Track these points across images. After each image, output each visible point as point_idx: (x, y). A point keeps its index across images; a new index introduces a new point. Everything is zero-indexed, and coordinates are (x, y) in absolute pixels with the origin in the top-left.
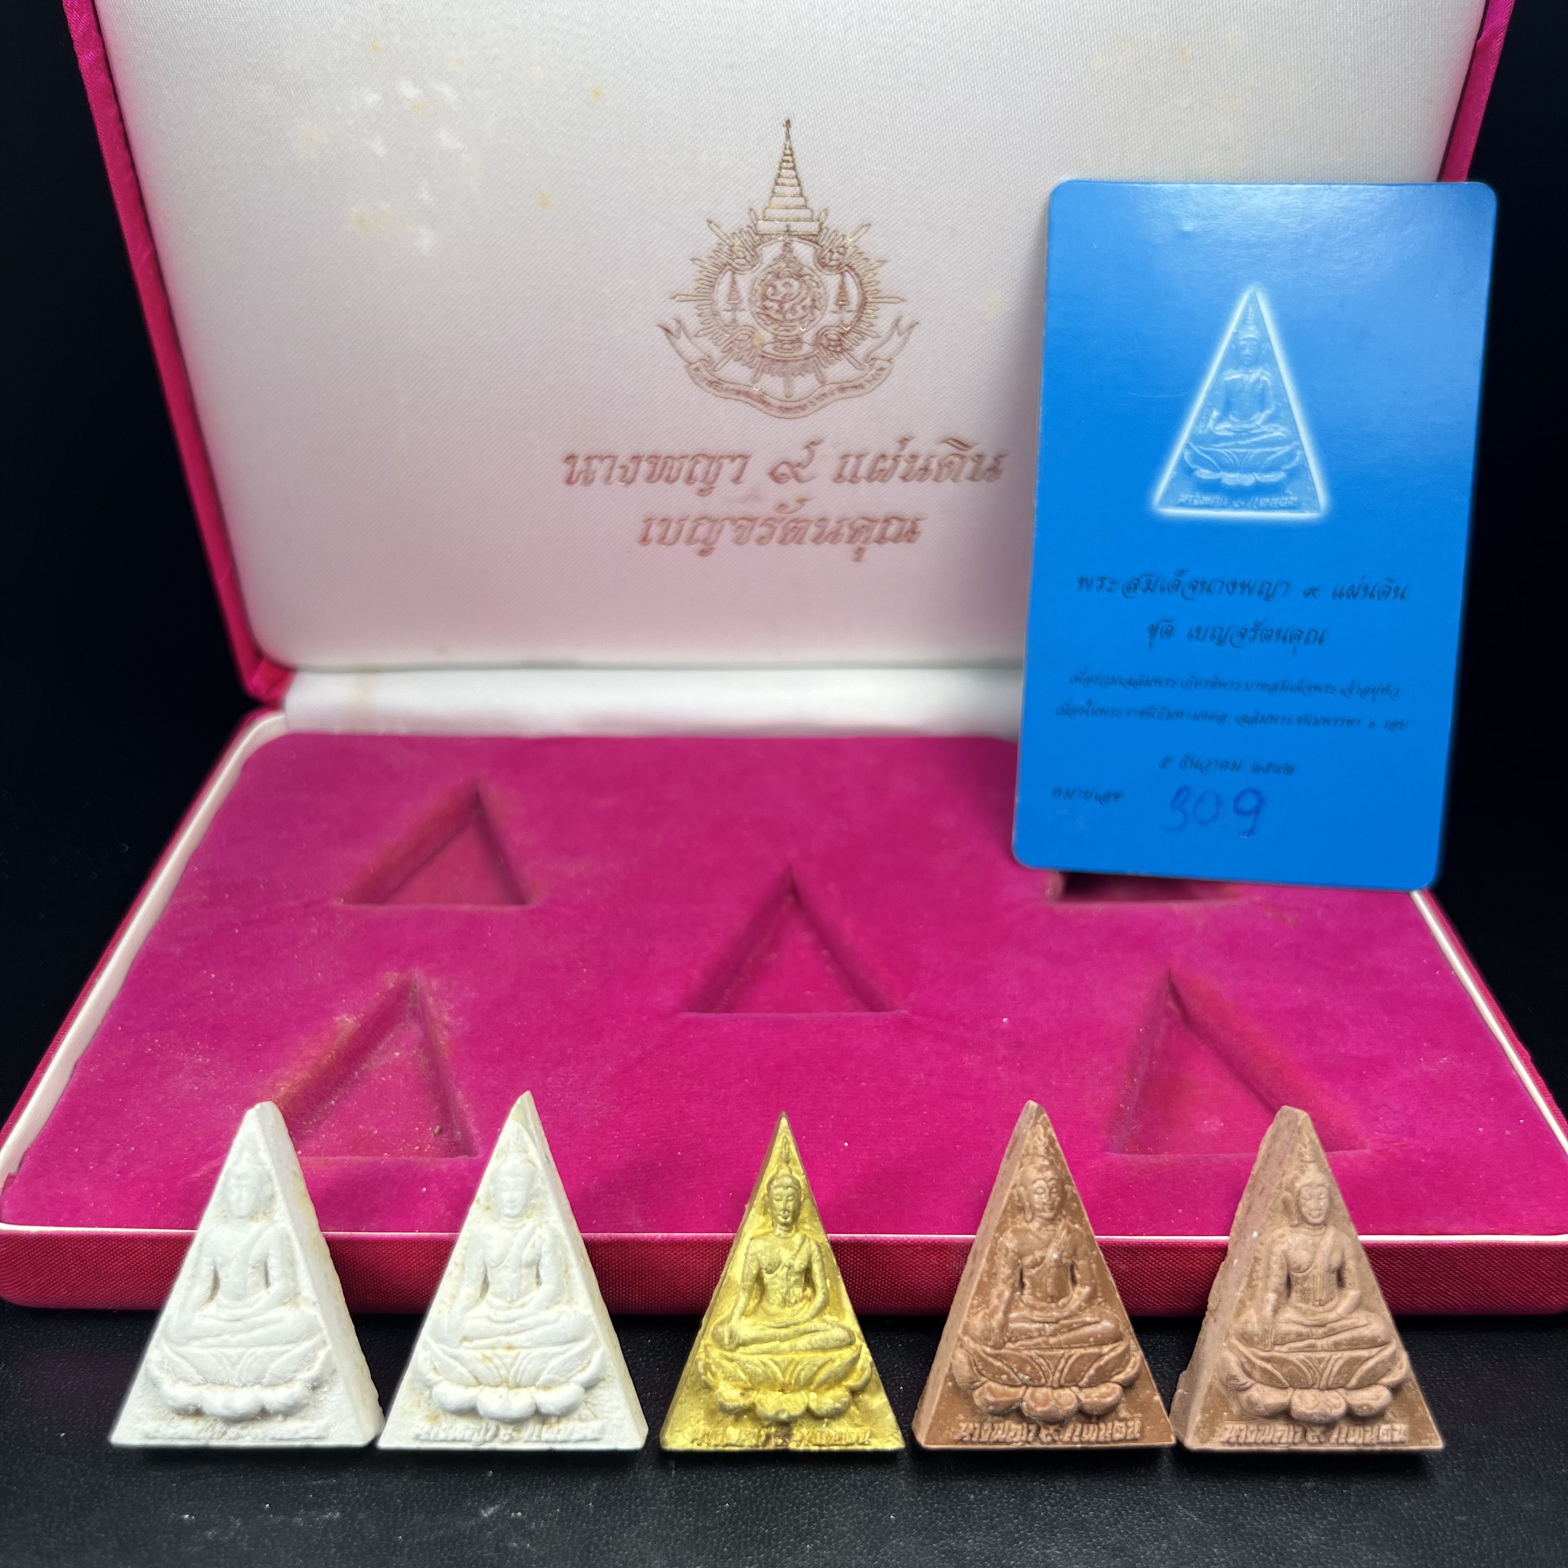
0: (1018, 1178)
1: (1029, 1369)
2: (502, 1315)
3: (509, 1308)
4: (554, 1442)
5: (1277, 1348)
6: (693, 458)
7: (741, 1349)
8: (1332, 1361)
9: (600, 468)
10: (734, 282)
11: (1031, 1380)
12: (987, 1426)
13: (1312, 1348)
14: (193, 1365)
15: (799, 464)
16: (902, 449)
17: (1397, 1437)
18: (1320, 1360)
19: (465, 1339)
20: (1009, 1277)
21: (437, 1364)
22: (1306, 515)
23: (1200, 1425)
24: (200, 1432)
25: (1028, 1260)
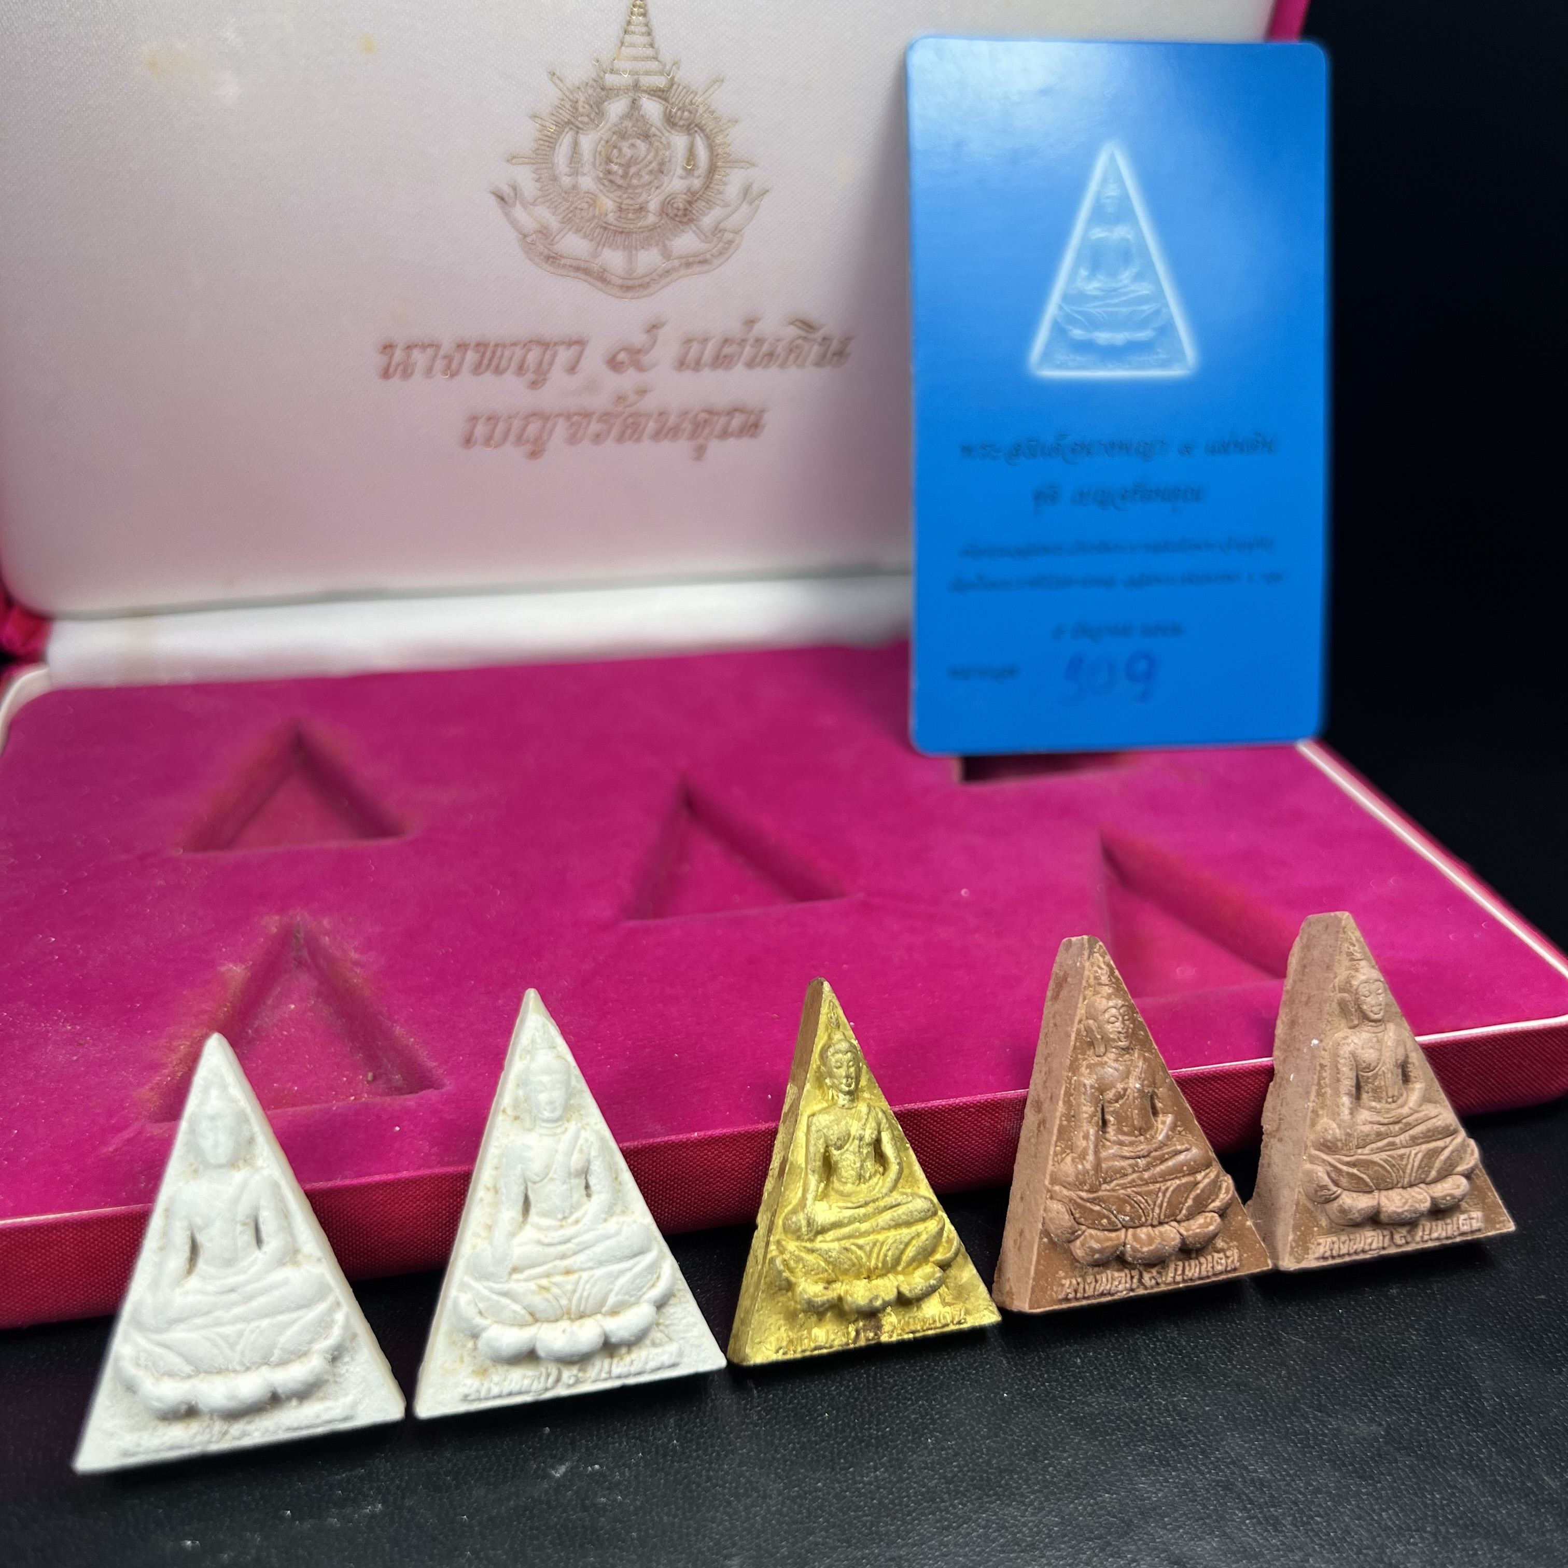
0: (1083, 1011)
1: (1128, 1208)
2: (556, 1236)
3: (562, 1226)
4: (627, 1376)
5: (1360, 1151)
6: (525, 345)
7: (820, 1238)
8: (1413, 1155)
9: (420, 358)
10: (576, 144)
11: (1132, 1219)
12: (1090, 1279)
13: (1392, 1146)
14: (180, 1354)
15: (639, 352)
16: (750, 331)
17: (1476, 1225)
18: (1401, 1157)
19: (515, 1270)
20: (1092, 1116)
21: (481, 1305)
22: (1176, 372)
23: (1294, 1245)
24: (194, 1436)
25: (1110, 1095)
